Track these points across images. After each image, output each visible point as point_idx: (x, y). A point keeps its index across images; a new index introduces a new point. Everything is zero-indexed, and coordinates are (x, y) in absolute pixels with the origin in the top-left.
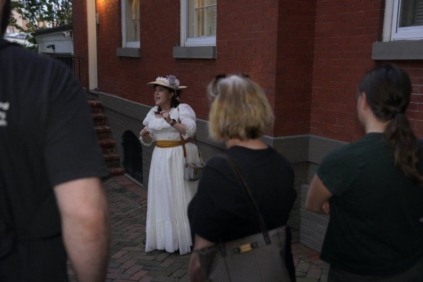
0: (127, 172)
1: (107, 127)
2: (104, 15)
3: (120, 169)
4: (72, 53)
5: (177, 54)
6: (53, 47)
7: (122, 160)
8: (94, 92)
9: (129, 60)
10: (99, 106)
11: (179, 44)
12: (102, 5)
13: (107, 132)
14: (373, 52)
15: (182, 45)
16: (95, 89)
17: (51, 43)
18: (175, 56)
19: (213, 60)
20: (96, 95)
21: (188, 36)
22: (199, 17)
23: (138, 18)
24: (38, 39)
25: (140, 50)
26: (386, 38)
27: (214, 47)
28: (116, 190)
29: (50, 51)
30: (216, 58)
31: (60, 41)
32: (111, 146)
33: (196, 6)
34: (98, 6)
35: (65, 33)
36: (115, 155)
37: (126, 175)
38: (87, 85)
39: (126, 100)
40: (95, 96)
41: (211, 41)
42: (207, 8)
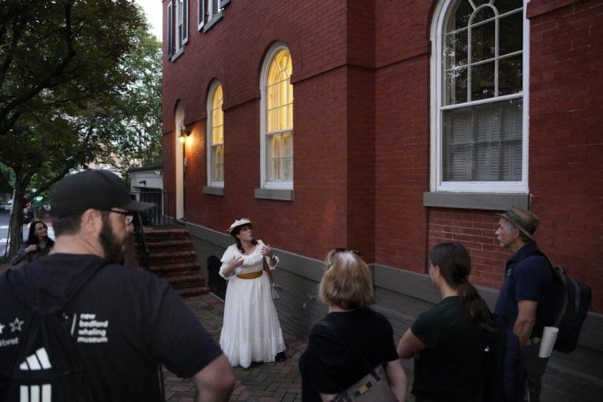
0: (211, 291)
1: (193, 252)
2: (191, 159)
3: (205, 289)
4: (162, 188)
5: (258, 194)
6: (144, 182)
7: (207, 281)
8: (181, 221)
9: (213, 197)
10: (186, 234)
11: (260, 187)
12: (190, 151)
13: (194, 256)
14: (424, 199)
15: (262, 187)
16: (182, 219)
17: (143, 180)
18: (256, 197)
19: (291, 201)
20: (184, 225)
21: (267, 180)
22: (275, 165)
23: (222, 161)
24: (131, 175)
25: (224, 190)
26: (433, 189)
27: (292, 191)
28: (204, 308)
29: (142, 185)
30: (293, 199)
31: (151, 178)
32: (197, 269)
33: (273, 156)
34: (186, 152)
35: (156, 172)
36: (201, 276)
37: (211, 293)
38: (175, 215)
39: (211, 230)
40: (182, 225)
41: (289, 185)
42: (283, 158)
